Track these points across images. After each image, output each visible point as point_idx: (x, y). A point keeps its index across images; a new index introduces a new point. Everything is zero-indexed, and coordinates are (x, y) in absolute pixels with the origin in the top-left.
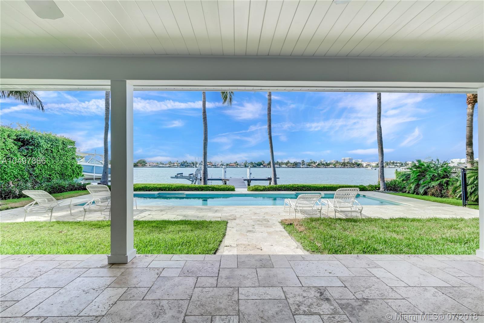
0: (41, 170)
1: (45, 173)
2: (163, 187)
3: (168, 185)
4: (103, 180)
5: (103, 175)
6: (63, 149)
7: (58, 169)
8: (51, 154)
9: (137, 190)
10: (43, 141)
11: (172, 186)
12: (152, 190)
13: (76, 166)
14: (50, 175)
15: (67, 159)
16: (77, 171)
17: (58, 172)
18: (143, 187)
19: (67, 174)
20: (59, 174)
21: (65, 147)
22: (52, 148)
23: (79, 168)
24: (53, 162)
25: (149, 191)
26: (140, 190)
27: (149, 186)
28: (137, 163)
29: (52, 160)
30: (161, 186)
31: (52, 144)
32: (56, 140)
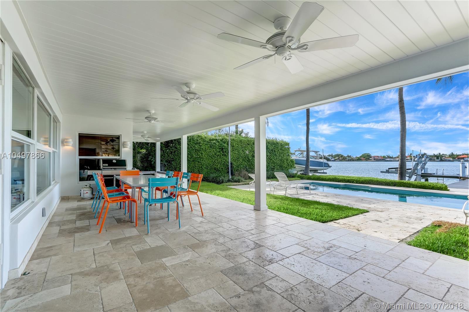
0: (269, 163)
1: (271, 165)
2: (351, 180)
3: (356, 178)
4: (306, 171)
5: (306, 167)
6: (281, 149)
7: (278, 163)
8: (275, 153)
9: (329, 180)
10: (270, 145)
11: (360, 179)
12: (341, 181)
13: (289, 160)
14: (274, 167)
15: (284, 156)
16: (290, 164)
17: (279, 164)
18: (333, 178)
19: (284, 166)
20: (279, 166)
21: (282, 148)
22: (275, 149)
23: (292, 162)
24: (275, 158)
25: (339, 182)
26: (330, 180)
27: (338, 178)
28: (361, 157)
29: (275, 157)
30: (349, 178)
31: (275, 147)
32: (277, 143)
